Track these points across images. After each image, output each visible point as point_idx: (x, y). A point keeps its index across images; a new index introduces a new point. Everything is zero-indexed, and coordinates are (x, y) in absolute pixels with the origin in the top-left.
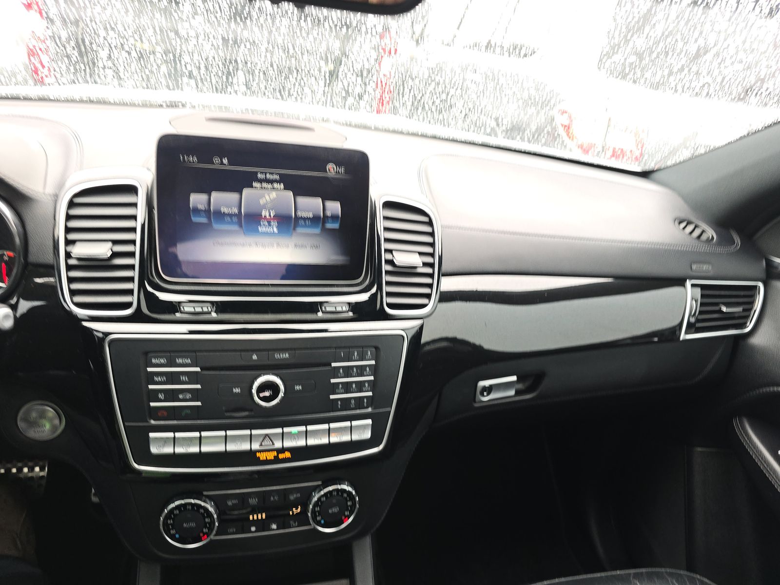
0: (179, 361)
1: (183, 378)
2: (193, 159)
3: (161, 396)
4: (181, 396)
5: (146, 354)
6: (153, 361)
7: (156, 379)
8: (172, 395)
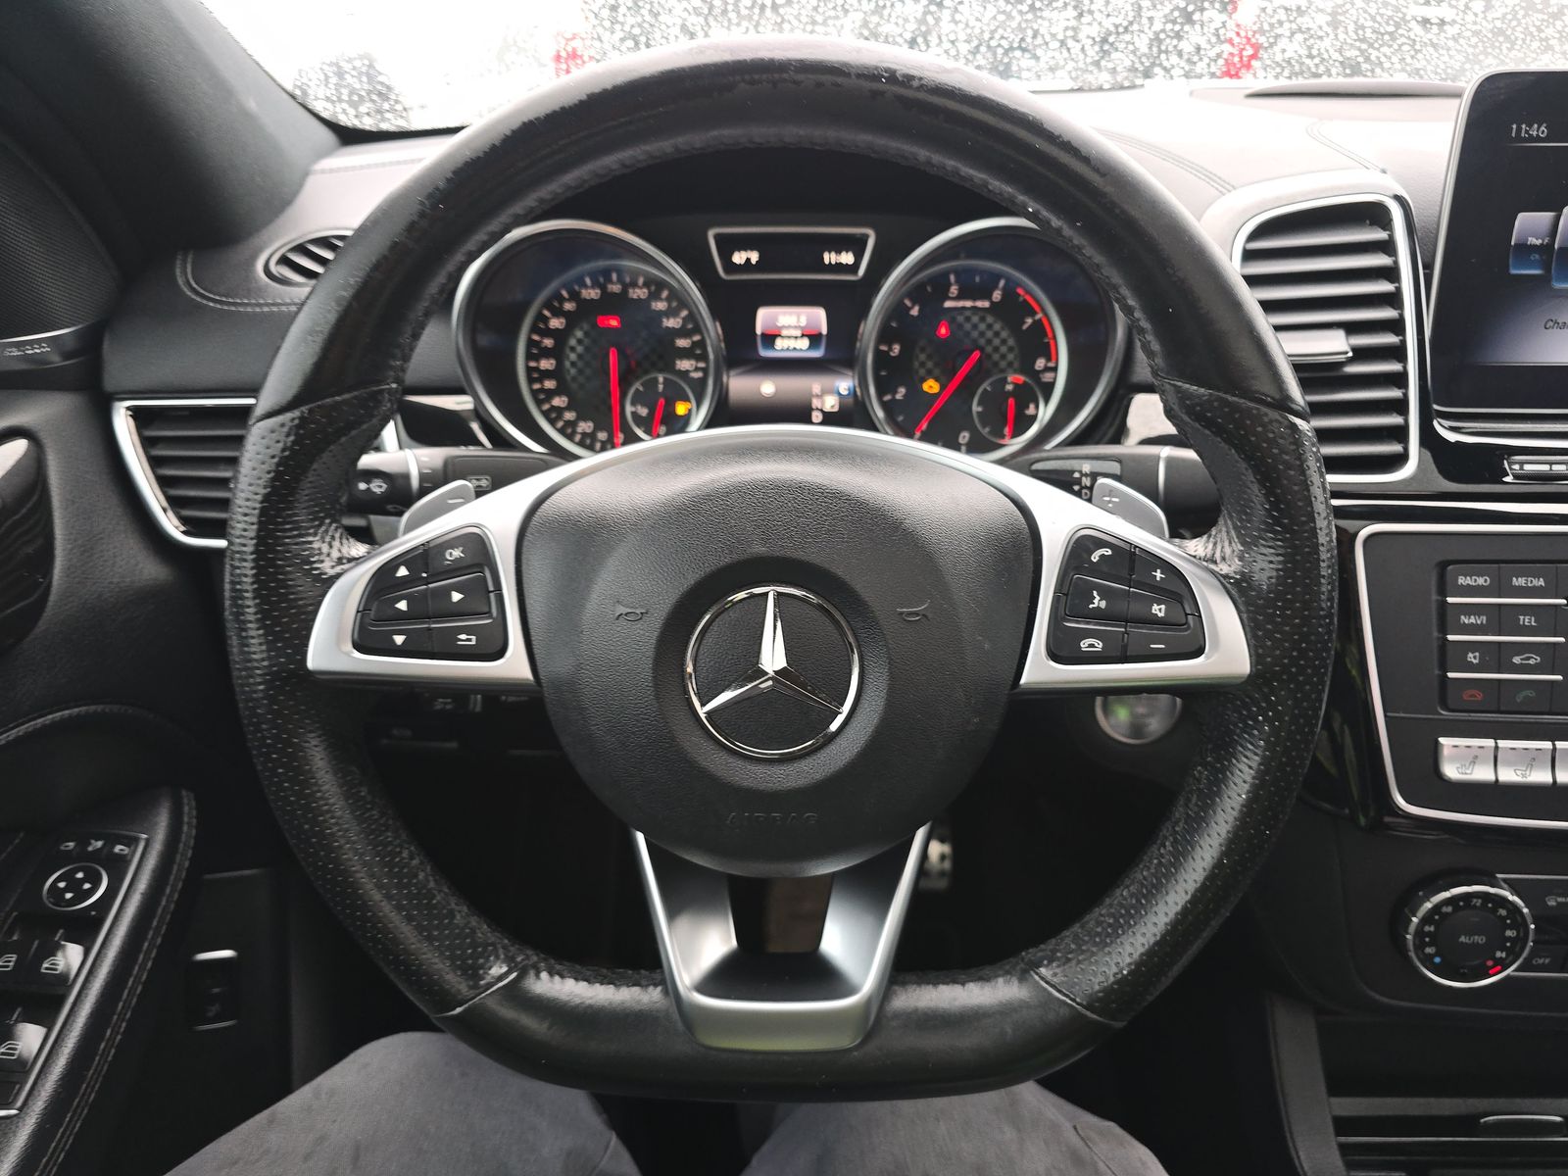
0: (1519, 581)
1: (1526, 620)
2: (1540, 130)
3: (1473, 658)
4: (1517, 660)
5: (1443, 566)
6: (1462, 580)
7: (1464, 620)
8: (1497, 657)
